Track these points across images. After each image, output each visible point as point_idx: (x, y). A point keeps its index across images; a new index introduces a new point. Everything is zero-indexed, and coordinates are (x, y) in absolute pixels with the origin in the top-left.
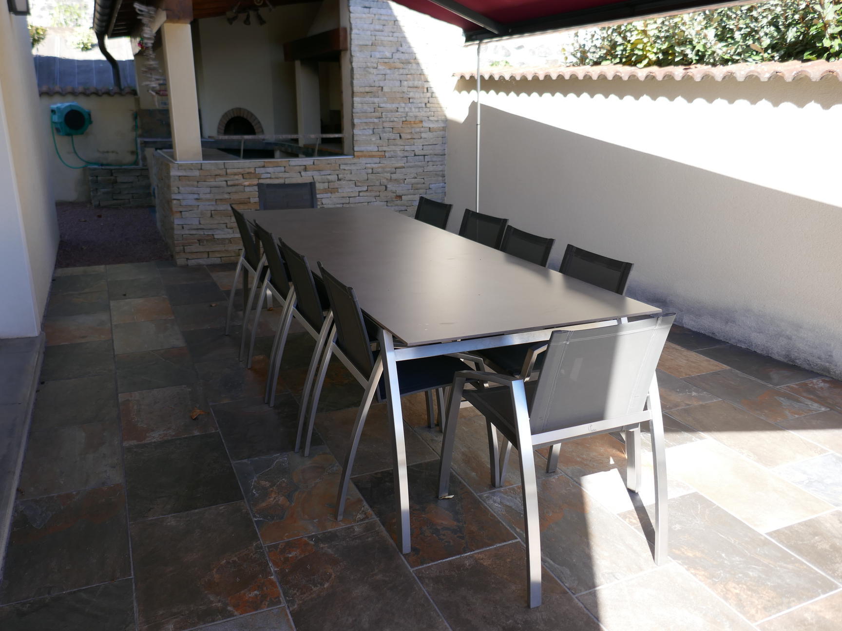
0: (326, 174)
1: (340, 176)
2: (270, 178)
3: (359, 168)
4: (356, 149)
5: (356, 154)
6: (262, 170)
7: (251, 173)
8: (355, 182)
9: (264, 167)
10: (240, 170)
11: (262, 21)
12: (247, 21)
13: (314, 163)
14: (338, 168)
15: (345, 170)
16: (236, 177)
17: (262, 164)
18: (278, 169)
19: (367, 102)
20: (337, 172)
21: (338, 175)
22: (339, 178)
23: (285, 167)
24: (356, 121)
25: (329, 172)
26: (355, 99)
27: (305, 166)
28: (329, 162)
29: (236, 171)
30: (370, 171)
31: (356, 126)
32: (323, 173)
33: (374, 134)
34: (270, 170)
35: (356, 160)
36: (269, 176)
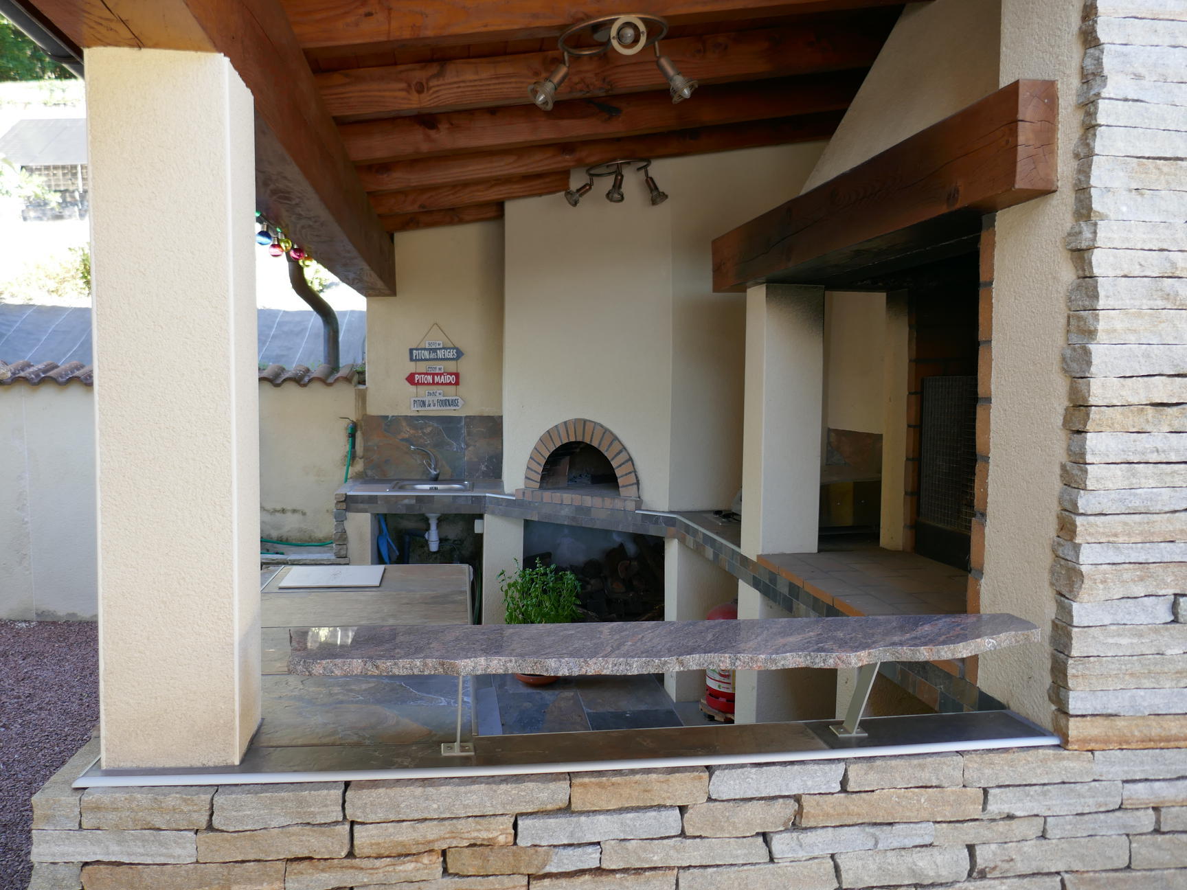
0: (909, 843)
1: (985, 856)
2: (599, 871)
3: (1090, 804)
4: (1075, 704)
5: (1075, 729)
6: (559, 830)
7: (489, 844)
8: (1062, 881)
9: (567, 810)
10: (431, 832)
11: (655, 194)
12: (615, 194)
13: (844, 783)
14: (974, 810)
15: (1010, 817)
16: (409, 866)
17: (557, 794)
18: (649, 823)
19: (1154, 457)
20: (970, 833)
21: (971, 848)
22: (980, 863)
23: (682, 809)
24: (1089, 557)
25: (925, 833)
26: (1092, 440)
27: (797, 799)
28: (927, 776)
29: (406, 835)
30: (1146, 820)
31: (1087, 583)
32: (889, 838)
33: (1175, 621)
34: (601, 828)
35: (1071, 764)
36: (590, 859)
